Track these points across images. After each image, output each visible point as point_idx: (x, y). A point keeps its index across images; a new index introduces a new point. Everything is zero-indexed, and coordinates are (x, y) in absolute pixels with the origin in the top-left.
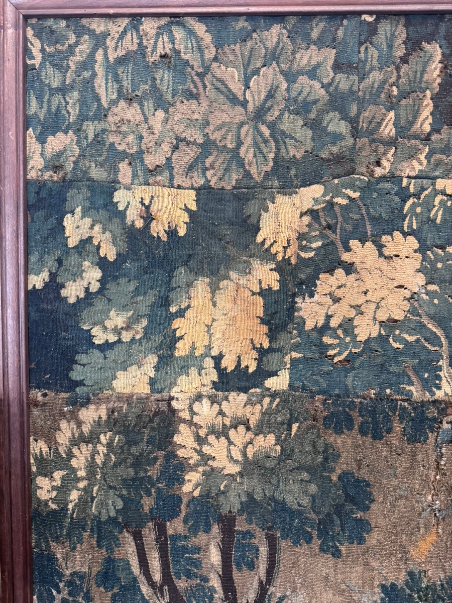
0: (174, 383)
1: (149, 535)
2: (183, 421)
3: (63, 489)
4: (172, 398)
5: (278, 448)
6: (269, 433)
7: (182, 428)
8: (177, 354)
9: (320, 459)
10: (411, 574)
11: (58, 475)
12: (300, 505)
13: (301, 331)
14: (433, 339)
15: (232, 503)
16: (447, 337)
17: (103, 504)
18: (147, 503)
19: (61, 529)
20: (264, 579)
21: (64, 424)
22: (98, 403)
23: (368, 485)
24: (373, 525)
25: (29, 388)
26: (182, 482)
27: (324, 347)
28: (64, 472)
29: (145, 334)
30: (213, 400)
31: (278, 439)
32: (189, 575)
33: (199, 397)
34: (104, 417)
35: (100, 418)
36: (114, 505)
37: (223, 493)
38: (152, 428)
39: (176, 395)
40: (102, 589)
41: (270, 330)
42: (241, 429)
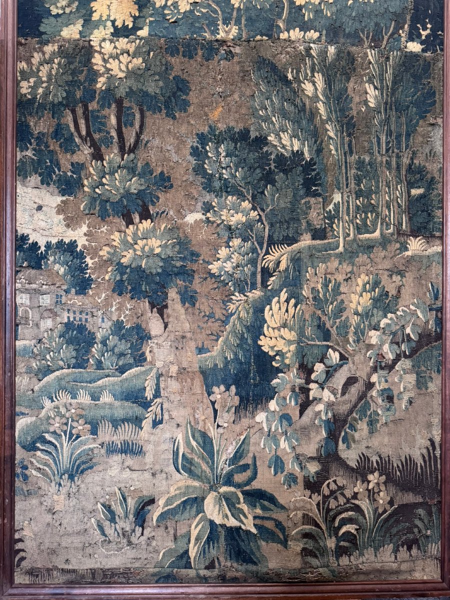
0: (91, 33)
1: (80, 111)
2: (97, 51)
3: (34, 88)
4: (91, 40)
5: (144, 64)
6: (139, 57)
7: (96, 55)
8: (93, 19)
9: (164, 68)
10: (210, 127)
11: (32, 80)
12: (155, 93)
13: (154, 8)
14: (215, 12)
15: (121, 92)
16: (221, 10)
17: (55, 95)
18: (79, 94)
19: (33, 109)
20: (138, 130)
21: (35, 55)
22: (54, 42)
23: (188, 82)
24: (191, 102)
25: (18, 37)
26: (97, 82)
27: (164, 15)
28: (35, 79)
29: (77, 9)
30: (111, 41)
31: (144, 59)
32: (100, 131)
33: (104, 40)
34: (57, 50)
35: (54, 50)
36: (61, 95)
37: (117, 87)
38: (81, 55)
39: (93, 39)
40: (55, 140)
41: (139, 7)
42: (125, 55)
